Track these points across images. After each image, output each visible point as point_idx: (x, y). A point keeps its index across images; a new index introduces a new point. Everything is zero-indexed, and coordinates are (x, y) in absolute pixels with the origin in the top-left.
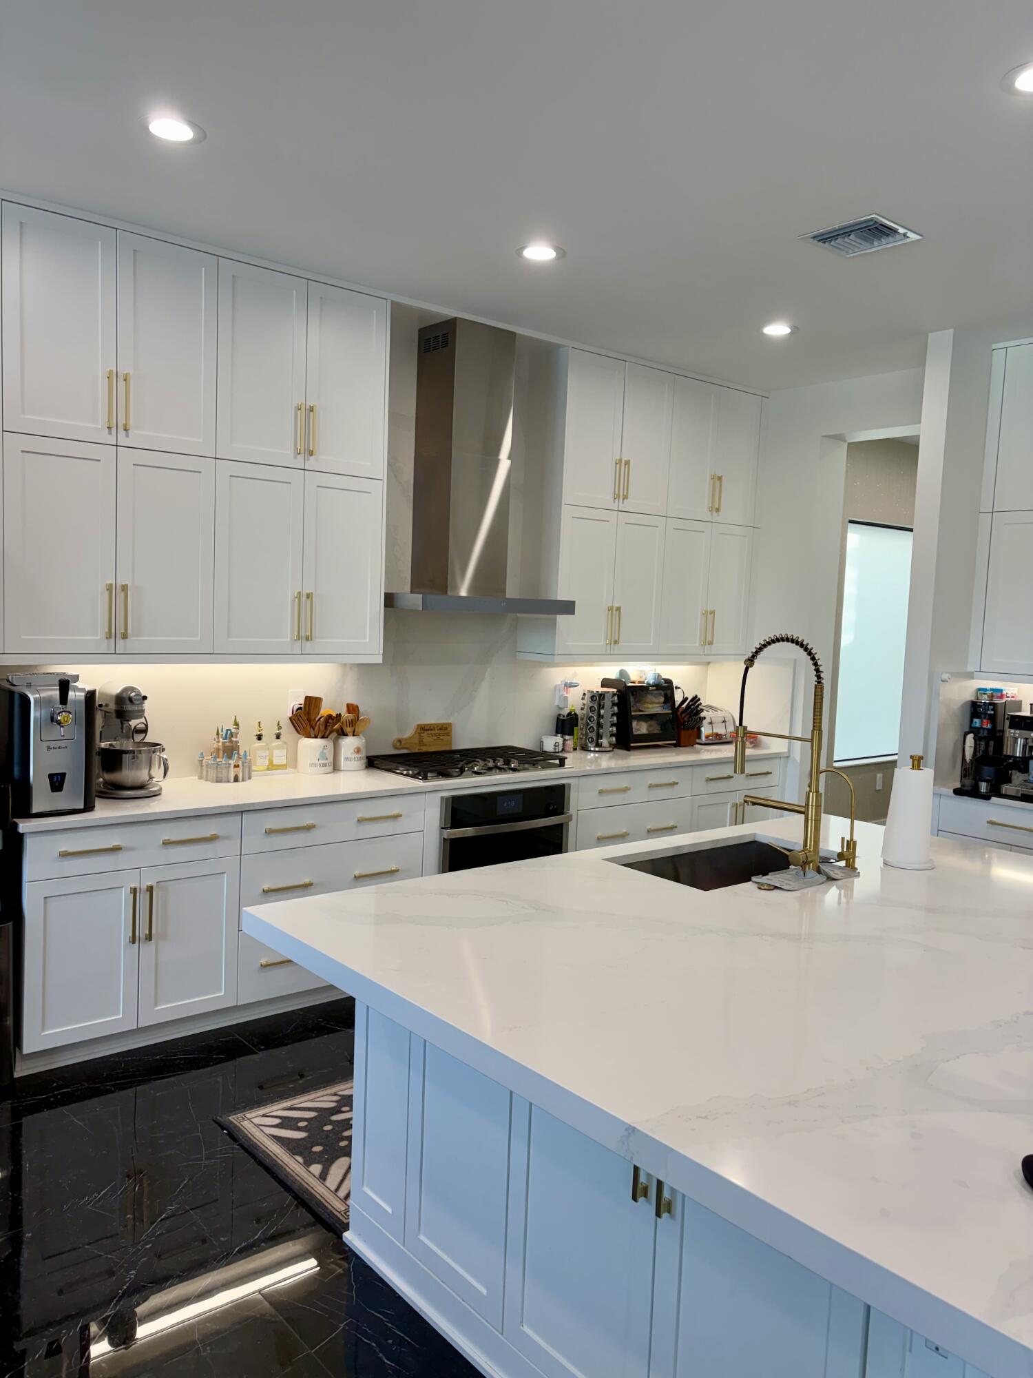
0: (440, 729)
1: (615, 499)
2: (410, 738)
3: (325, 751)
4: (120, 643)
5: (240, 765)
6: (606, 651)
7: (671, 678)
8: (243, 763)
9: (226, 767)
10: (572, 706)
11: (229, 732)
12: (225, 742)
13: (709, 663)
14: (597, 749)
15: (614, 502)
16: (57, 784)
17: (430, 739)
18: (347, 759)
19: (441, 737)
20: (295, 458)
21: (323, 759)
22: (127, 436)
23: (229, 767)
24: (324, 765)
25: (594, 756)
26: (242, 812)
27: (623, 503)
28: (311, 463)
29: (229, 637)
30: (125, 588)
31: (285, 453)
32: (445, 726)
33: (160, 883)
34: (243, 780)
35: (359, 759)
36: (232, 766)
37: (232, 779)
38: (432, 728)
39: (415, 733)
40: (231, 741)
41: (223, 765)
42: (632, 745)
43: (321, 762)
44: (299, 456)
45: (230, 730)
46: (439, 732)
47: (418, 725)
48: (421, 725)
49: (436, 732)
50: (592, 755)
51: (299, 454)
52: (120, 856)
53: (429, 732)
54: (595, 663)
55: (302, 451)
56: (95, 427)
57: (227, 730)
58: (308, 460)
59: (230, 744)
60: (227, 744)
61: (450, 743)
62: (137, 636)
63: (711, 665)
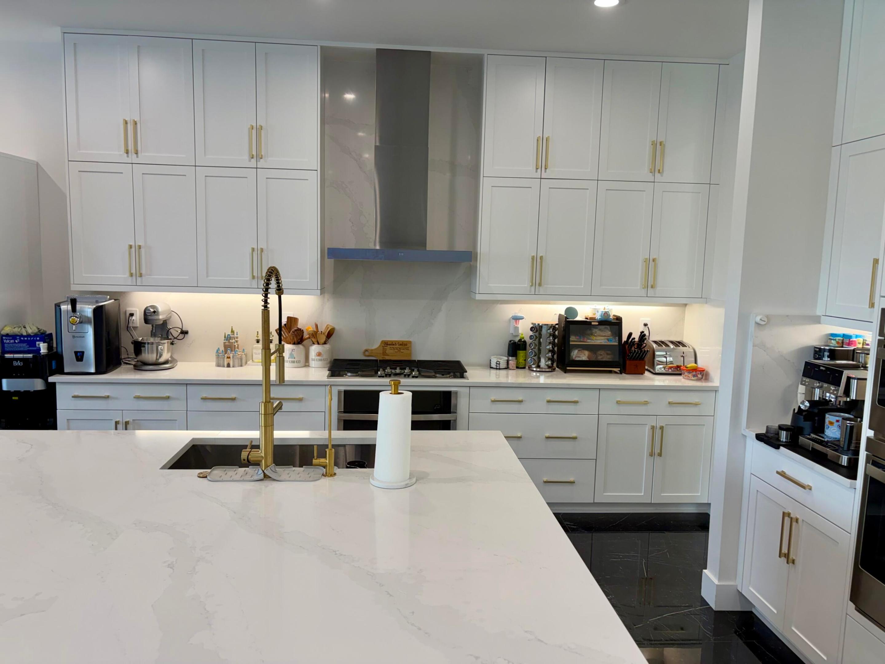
0: (400, 345)
1: (537, 169)
2: (376, 349)
3: (293, 353)
4: (139, 279)
5: (231, 357)
6: (530, 291)
7: (621, 316)
8: (233, 356)
9: (222, 358)
10: (522, 335)
11: (229, 336)
12: (226, 342)
13: (686, 305)
14: (538, 370)
15: (536, 172)
16: (79, 357)
17: (392, 351)
18: (313, 360)
19: (402, 351)
20: (250, 161)
21: (292, 358)
22: (137, 157)
23: (224, 358)
24: (293, 362)
25: (536, 375)
26: (187, 384)
27: (545, 172)
28: (261, 164)
29: (207, 276)
30: (140, 247)
31: (243, 159)
32: (405, 343)
33: (136, 421)
34: (233, 367)
35: (320, 360)
36: (226, 357)
37: (226, 365)
38: (394, 343)
39: (380, 346)
40: (229, 342)
41: (221, 357)
42: (568, 368)
43: (290, 359)
44: (252, 160)
45: (230, 335)
46: (400, 347)
47: (382, 341)
48: (386, 341)
49: (397, 346)
50: (534, 374)
51: (253, 158)
52: (110, 401)
53: (391, 346)
54: (551, 302)
55: (255, 156)
56: (118, 154)
57: (228, 335)
58: (259, 161)
59: (229, 344)
60: (227, 344)
61: (410, 354)
62: (150, 275)
63: (687, 307)
